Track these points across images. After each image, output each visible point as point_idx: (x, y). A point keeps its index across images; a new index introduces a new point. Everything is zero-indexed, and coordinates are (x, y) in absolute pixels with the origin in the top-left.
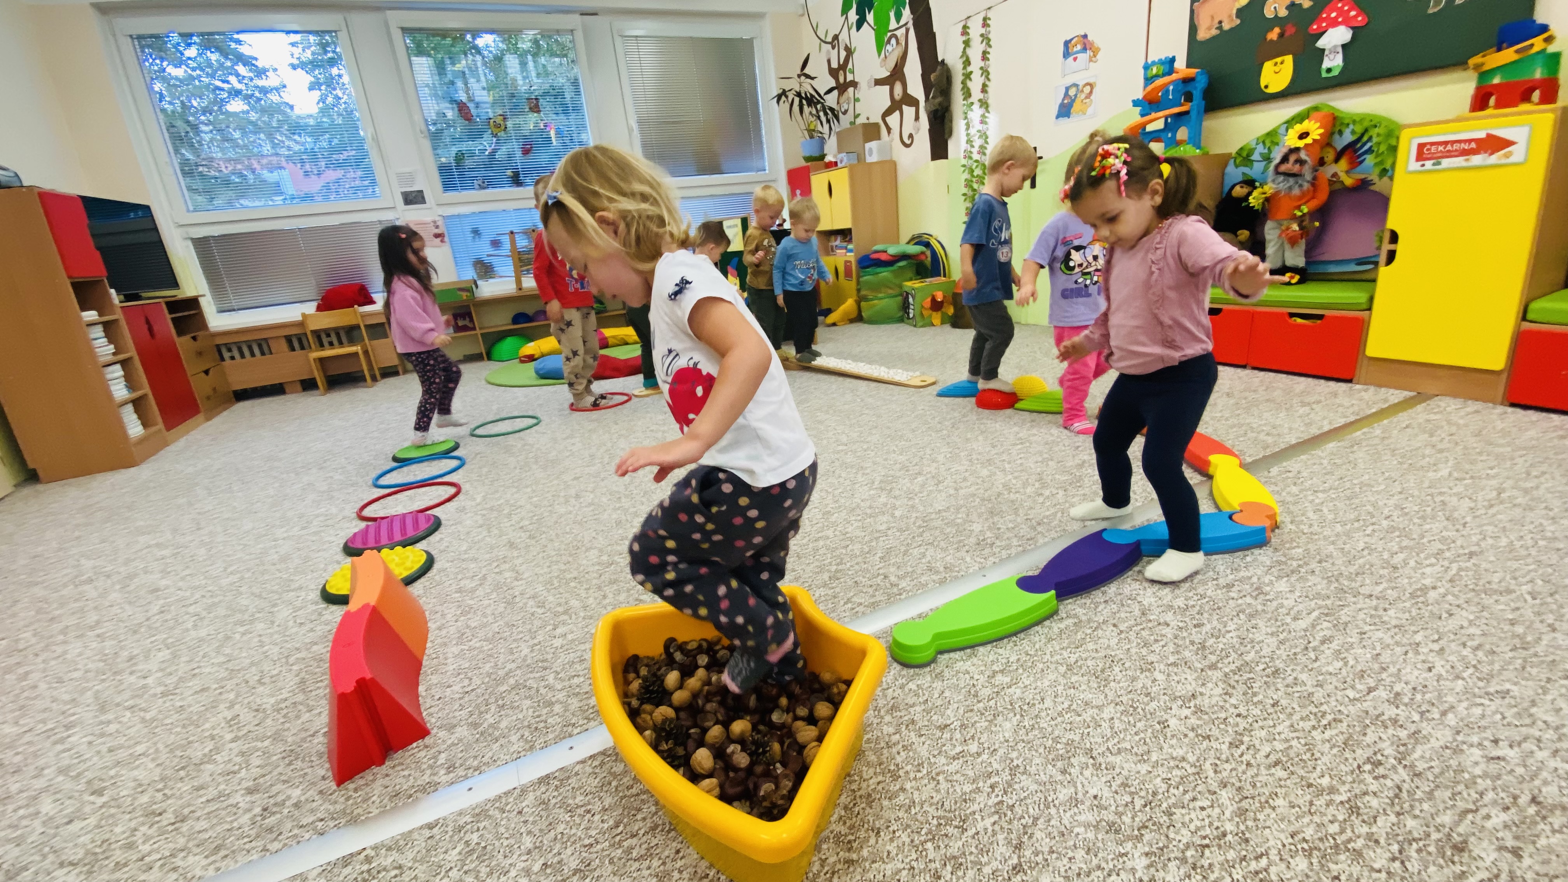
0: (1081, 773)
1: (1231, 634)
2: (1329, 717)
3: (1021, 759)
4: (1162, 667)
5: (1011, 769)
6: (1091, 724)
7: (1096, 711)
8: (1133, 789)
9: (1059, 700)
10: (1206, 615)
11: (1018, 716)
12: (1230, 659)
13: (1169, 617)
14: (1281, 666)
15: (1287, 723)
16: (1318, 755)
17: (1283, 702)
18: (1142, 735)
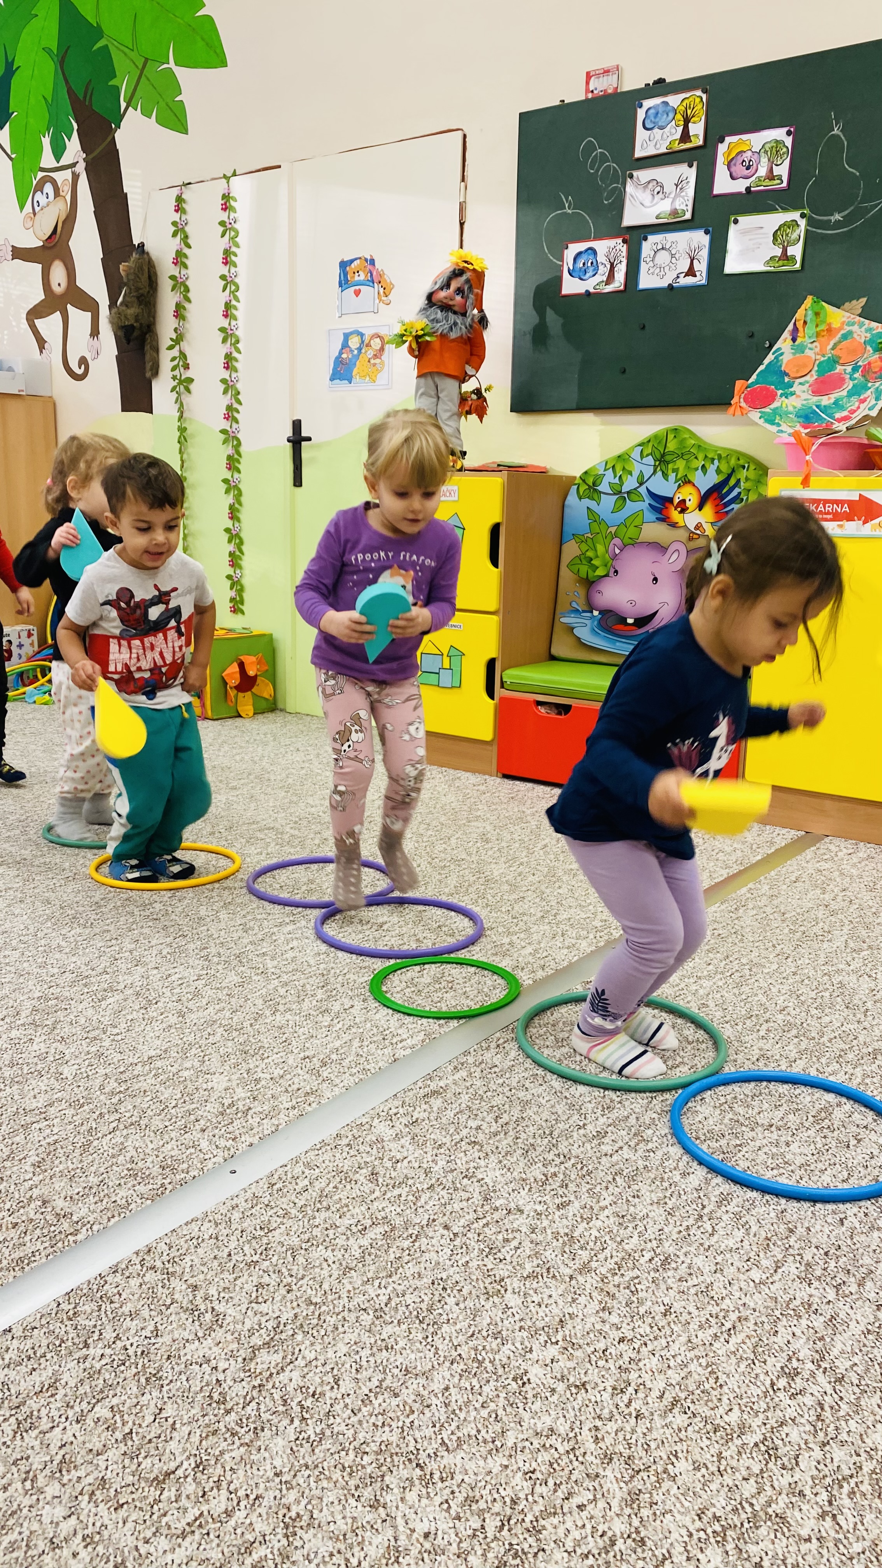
0: (402, 1499)
1: (606, 1212)
2: (733, 1316)
3: (304, 1502)
4: (516, 1284)
5: (287, 1527)
6: (416, 1406)
7: (422, 1381)
8: (482, 1505)
9: (364, 1375)
10: (572, 1187)
11: (297, 1422)
12: (607, 1252)
13: (522, 1198)
14: (671, 1250)
15: (684, 1339)
16: (723, 1378)
17: (677, 1306)
18: (492, 1406)
